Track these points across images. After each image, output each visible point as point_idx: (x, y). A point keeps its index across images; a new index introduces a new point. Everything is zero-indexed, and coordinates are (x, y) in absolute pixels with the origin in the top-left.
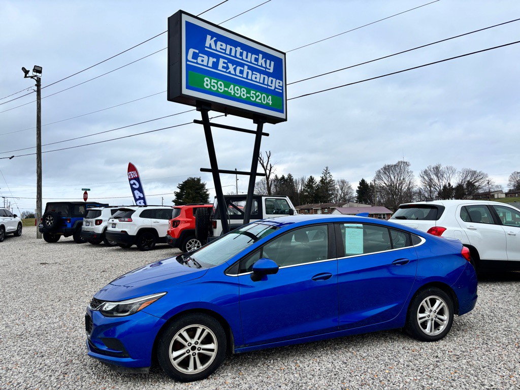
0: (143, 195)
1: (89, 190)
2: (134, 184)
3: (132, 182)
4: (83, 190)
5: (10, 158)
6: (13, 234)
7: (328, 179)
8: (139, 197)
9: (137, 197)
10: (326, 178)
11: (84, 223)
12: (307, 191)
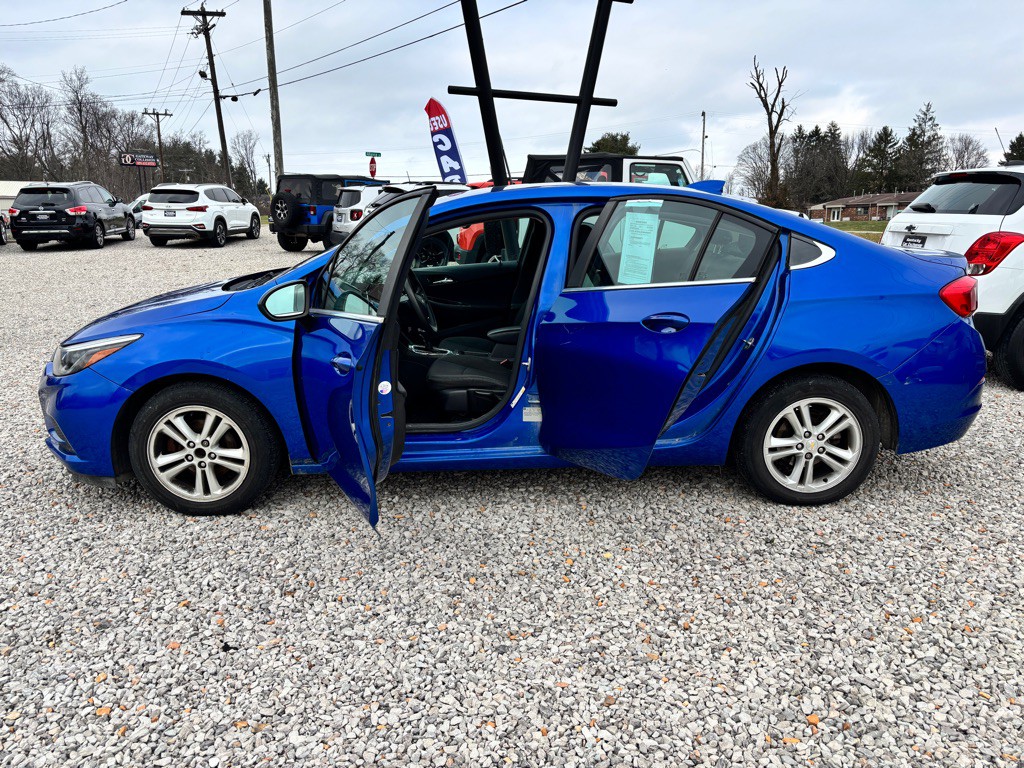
0: (460, 164)
1: (379, 155)
2: (441, 142)
3: (437, 138)
4: (367, 154)
5: (255, 94)
6: (244, 235)
7: (927, 134)
8: (451, 168)
9: (447, 170)
10: (923, 132)
11: (335, 215)
12: (870, 164)
